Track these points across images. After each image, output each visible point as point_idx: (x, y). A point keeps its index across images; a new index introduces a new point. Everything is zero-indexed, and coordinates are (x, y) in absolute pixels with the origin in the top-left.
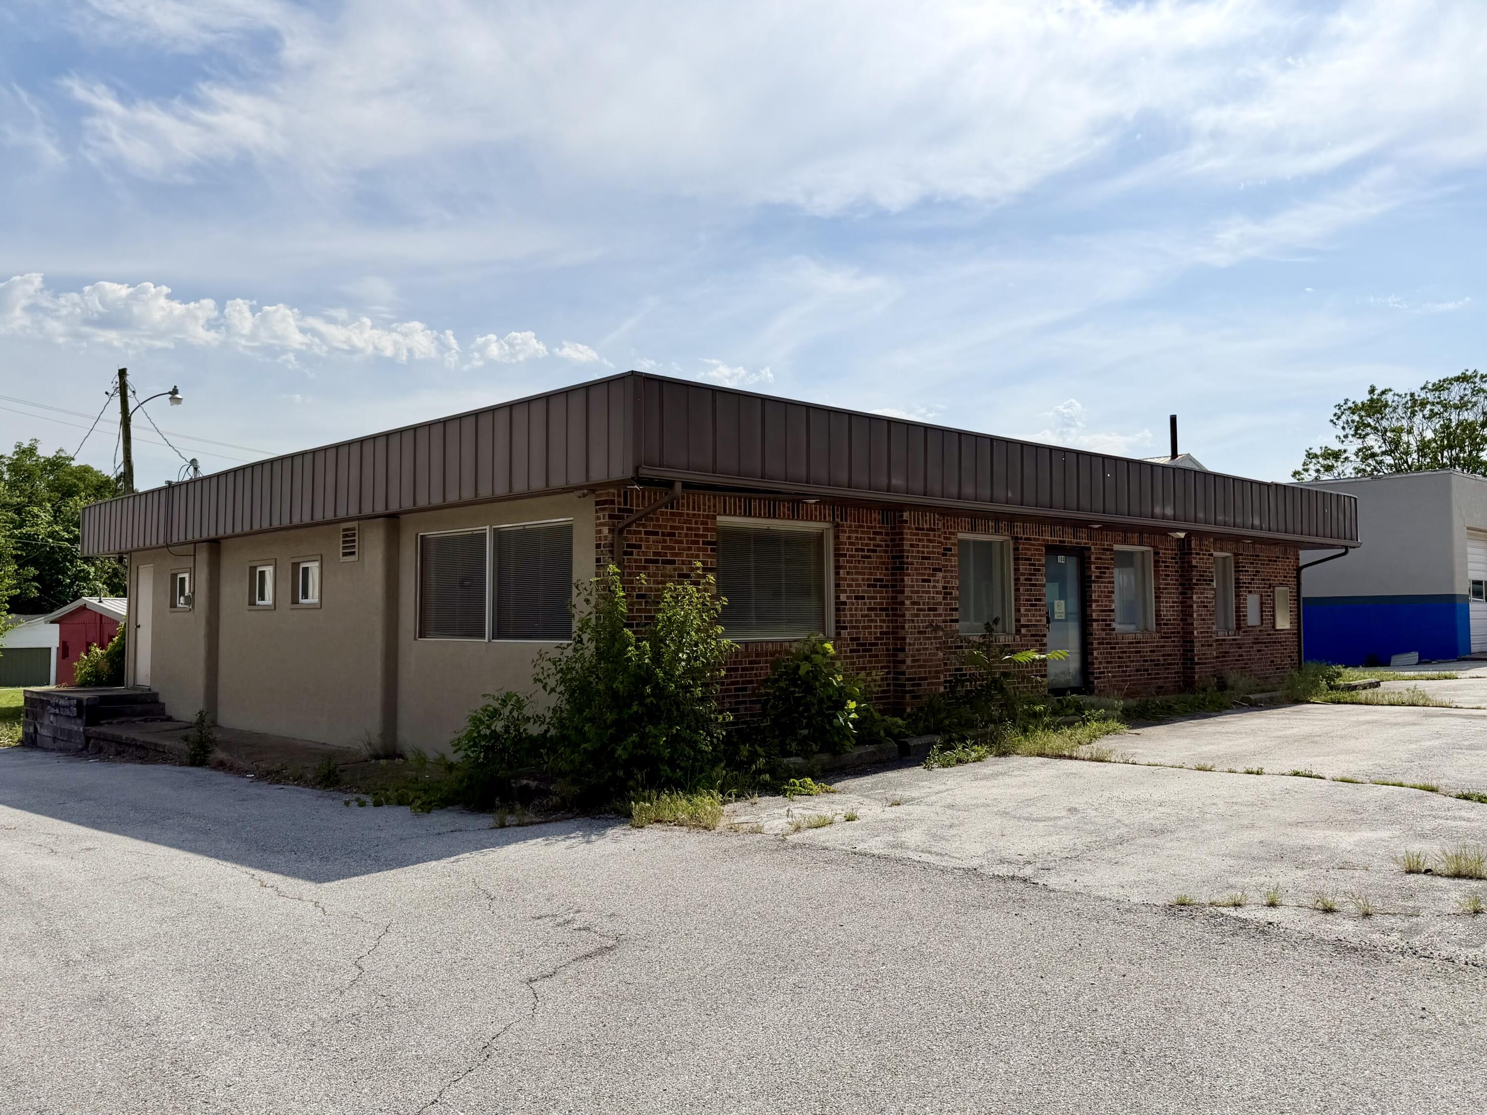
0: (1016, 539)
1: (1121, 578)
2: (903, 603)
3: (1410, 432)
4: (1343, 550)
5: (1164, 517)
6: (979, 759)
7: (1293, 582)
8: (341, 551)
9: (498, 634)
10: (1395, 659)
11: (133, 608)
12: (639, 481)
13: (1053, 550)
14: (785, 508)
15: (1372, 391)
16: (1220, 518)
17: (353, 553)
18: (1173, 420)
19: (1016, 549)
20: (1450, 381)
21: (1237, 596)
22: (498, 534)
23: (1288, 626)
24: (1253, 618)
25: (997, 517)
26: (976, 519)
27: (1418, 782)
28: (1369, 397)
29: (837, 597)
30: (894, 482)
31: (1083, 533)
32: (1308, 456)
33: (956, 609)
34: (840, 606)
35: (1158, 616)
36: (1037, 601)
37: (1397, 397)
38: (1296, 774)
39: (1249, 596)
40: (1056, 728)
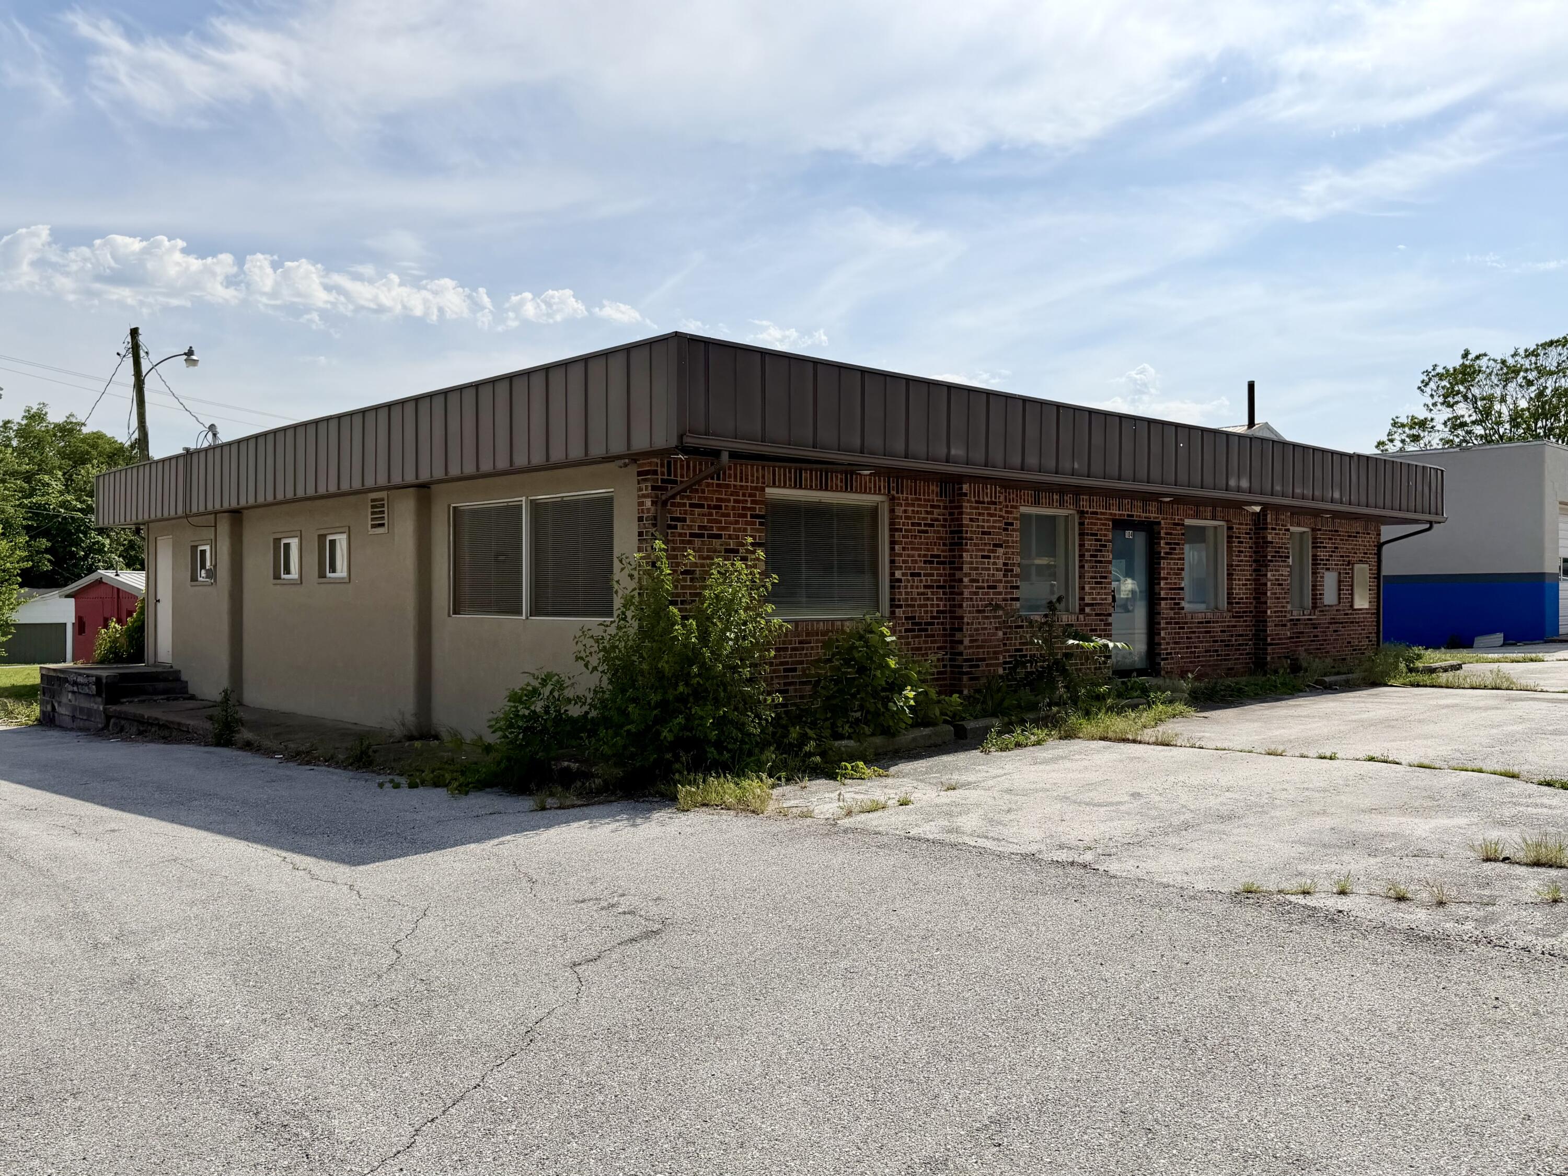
0: (1082, 513)
1: (1192, 555)
2: (961, 581)
3: (1503, 400)
4: (1428, 526)
5: (1239, 489)
6: (1038, 743)
7: (1374, 560)
8: (370, 523)
9: (536, 610)
10: (1479, 641)
11: (152, 582)
12: (684, 450)
13: (1120, 525)
14: (837, 480)
15: (1466, 355)
16: (1298, 491)
17: (382, 525)
18: (1251, 386)
19: (1081, 524)
20: (1545, 346)
21: (1314, 573)
22: (535, 505)
23: (1366, 606)
24: (1330, 596)
25: (1062, 490)
26: (1040, 492)
27: (1498, 768)
28: (1461, 362)
29: (892, 574)
30: (953, 452)
31: (1153, 507)
32: (1395, 424)
33: (1017, 587)
34: (894, 583)
35: (1230, 594)
36: (1102, 579)
37: (1491, 363)
38: (1372, 759)
39: (1327, 574)
40: (1120, 711)
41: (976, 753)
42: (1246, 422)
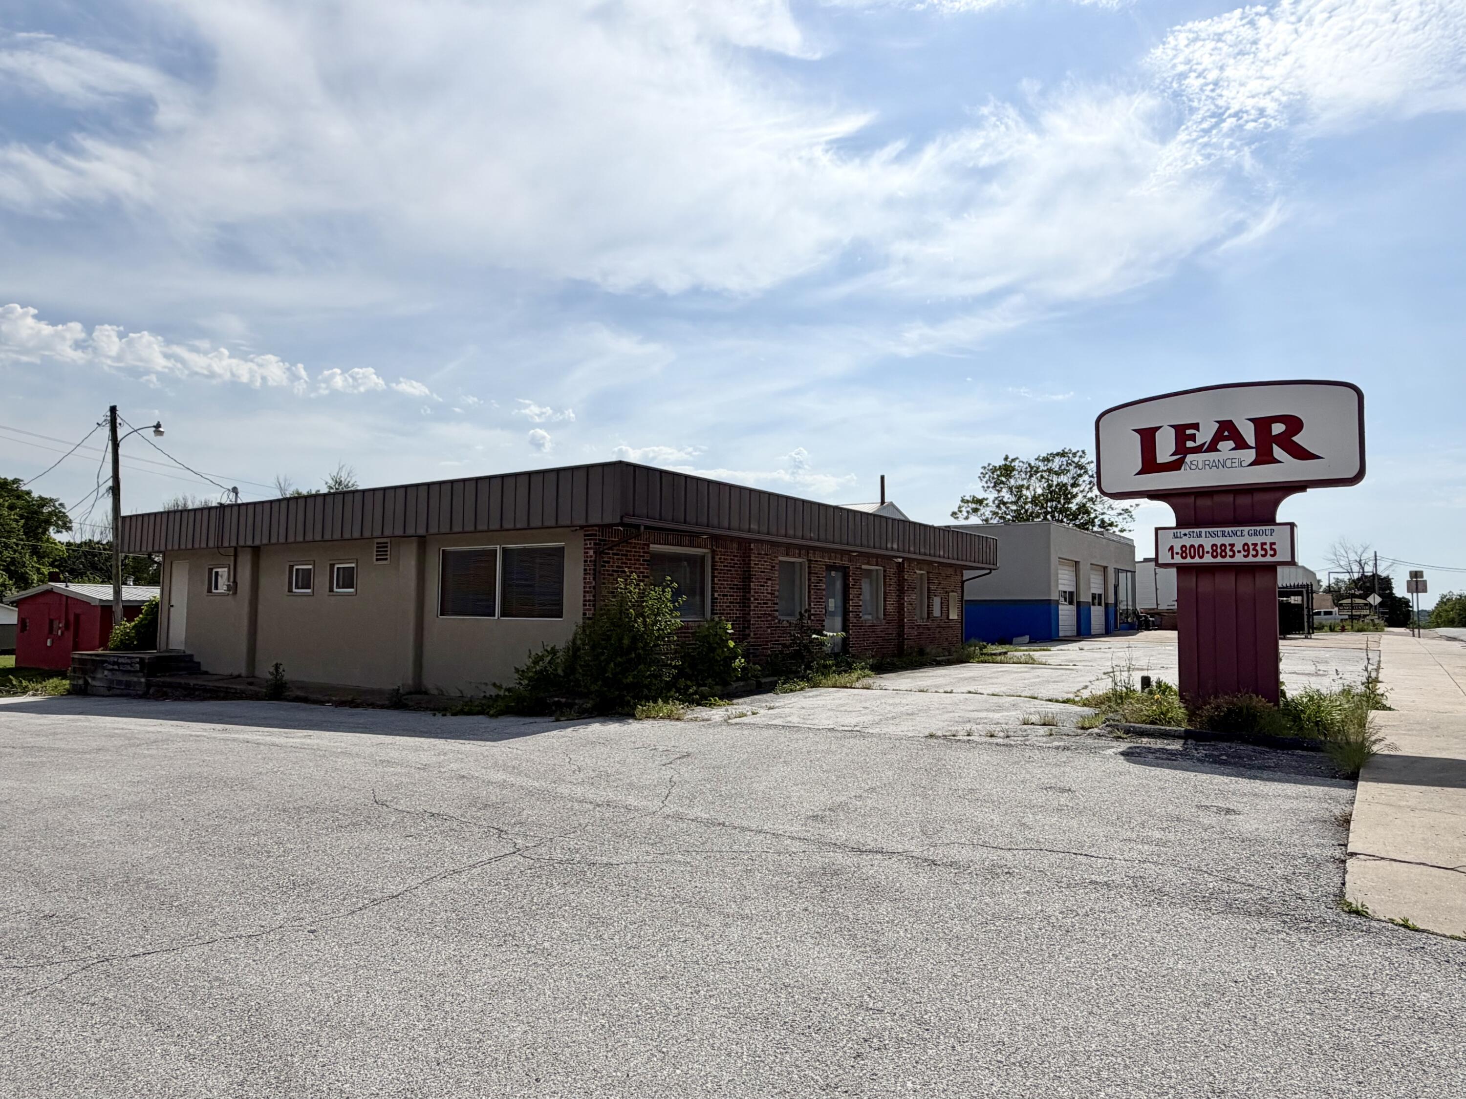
0: (810, 561)
1: (865, 586)
2: (749, 599)
3: (1028, 488)
4: (988, 571)
5: (892, 549)
6: (802, 689)
7: (959, 591)
8: (375, 558)
9: (503, 615)
10: (1015, 640)
11: (167, 594)
12: (622, 524)
13: (830, 568)
14: (686, 540)
15: (1006, 459)
16: (922, 550)
17: (386, 559)
18: (882, 478)
19: (809, 567)
20: (1054, 455)
21: (929, 598)
22: (505, 551)
23: (956, 617)
24: (937, 612)
25: (800, 547)
26: (788, 548)
28: (1003, 463)
29: (713, 595)
30: (752, 526)
31: (846, 558)
32: (963, 501)
33: (777, 604)
34: (713, 599)
35: (885, 609)
36: (820, 599)
37: (1021, 464)
38: (970, 692)
39: (935, 598)
40: (839, 673)
41: (771, 694)
42: (879, 501)
